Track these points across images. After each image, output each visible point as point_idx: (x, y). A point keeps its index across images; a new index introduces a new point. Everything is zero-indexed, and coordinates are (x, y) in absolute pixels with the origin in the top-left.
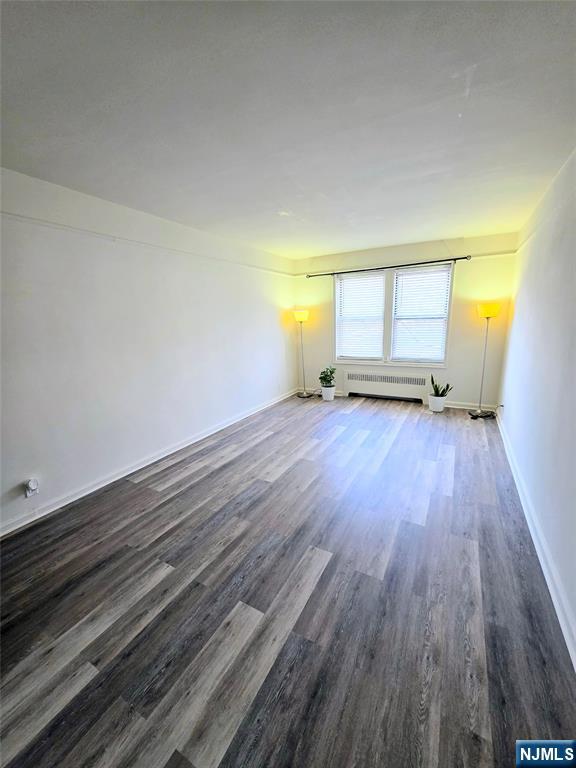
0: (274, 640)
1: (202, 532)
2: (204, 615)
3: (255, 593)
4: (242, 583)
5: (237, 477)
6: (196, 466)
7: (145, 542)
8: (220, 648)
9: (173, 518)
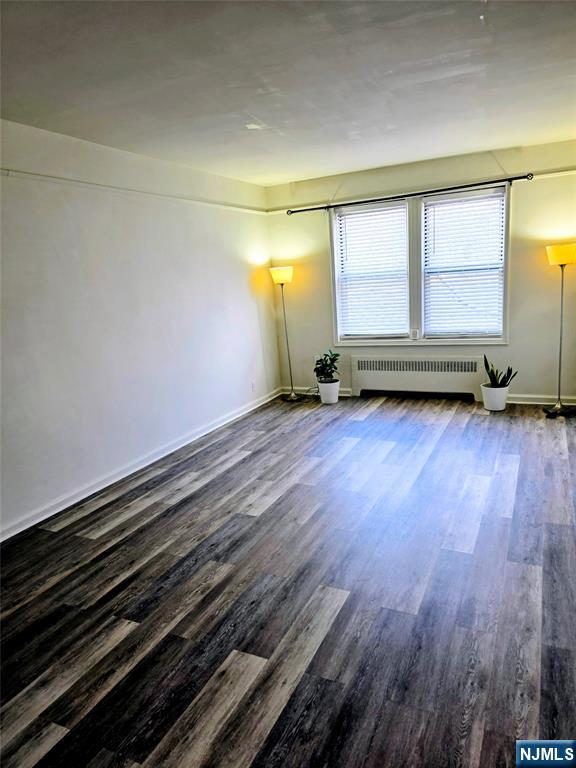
0: (284, 683)
1: (168, 582)
2: (190, 667)
3: (252, 640)
4: (234, 632)
5: (205, 514)
6: (141, 505)
7: (90, 599)
8: (217, 696)
9: (123, 569)
